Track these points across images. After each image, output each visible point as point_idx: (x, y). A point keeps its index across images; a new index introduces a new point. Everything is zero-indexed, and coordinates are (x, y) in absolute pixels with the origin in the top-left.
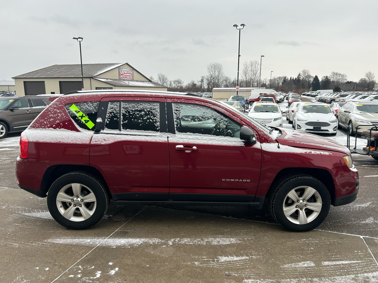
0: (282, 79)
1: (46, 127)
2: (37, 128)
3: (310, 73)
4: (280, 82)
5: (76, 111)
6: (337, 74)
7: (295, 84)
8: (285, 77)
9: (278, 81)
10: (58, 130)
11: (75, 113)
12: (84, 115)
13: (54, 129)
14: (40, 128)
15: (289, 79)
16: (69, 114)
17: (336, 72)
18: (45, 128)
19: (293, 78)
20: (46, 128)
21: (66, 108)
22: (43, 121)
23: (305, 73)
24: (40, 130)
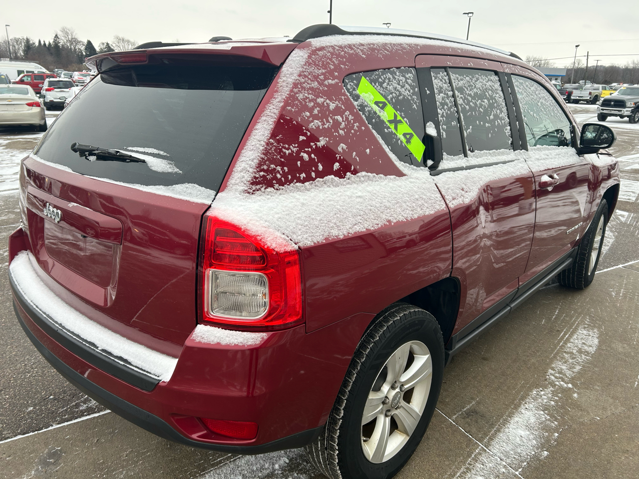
0: (21, 43)
1: (313, 175)
2: (282, 184)
3: (76, 34)
4: (19, 49)
5: (377, 103)
6: (123, 40)
7: (51, 54)
8: (28, 41)
9: (15, 47)
10: (353, 179)
11: (376, 108)
12: (399, 118)
13: (341, 177)
14: (291, 181)
15: (37, 44)
16: (363, 116)
17: (121, 36)
18: (309, 179)
19: (44, 42)
20: (313, 180)
21: (348, 90)
22: (295, 150)
23: (67, 33)
24: (298, 190)
